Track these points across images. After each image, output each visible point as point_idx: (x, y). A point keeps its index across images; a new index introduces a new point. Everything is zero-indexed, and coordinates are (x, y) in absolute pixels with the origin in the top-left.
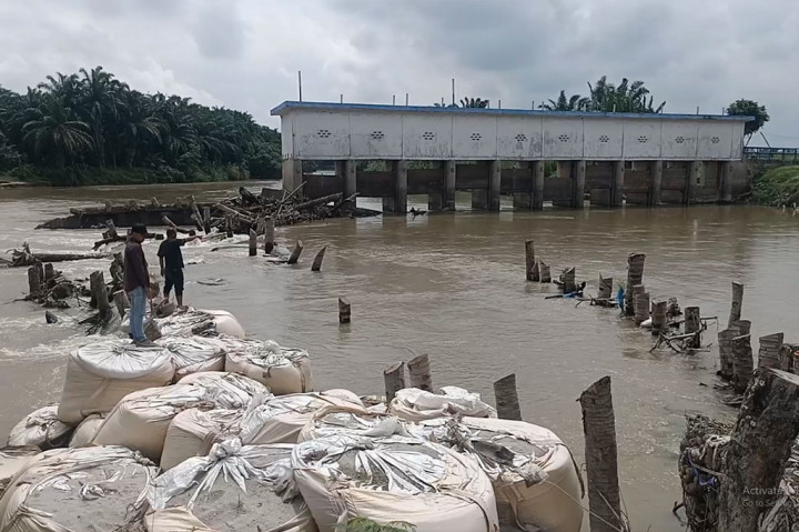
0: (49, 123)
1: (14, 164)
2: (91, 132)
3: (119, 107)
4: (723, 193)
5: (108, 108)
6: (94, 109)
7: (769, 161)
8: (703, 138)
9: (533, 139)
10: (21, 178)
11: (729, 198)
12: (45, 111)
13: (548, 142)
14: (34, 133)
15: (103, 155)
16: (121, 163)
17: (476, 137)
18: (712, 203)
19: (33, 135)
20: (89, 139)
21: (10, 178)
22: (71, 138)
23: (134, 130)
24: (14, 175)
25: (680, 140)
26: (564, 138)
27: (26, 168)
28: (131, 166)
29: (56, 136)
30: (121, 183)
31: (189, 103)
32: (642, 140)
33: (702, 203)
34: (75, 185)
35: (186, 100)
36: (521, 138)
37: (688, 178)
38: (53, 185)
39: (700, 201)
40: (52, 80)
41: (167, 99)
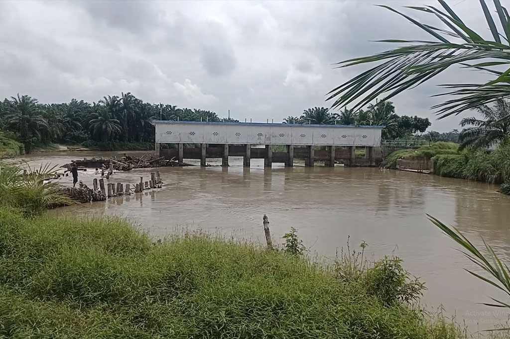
0: (101, 120)
1: (84, 140)
2: (121, 124)
3: (135, 112)
4: (371, 162)
5: (130, 112)
6: (123, 113)
7: (396, 147)
8: (358, 136)
9: (266, 135)
10: (86, 147)
11: (374, 164)
12: (100, 115)
13: (273, 137)
14: (94, 125)
15: (127, 135)
16: (137, 140)
17: (238, 134)
18: (366, 166)
19: (93, 126)
20: (119, 128)
21: (81, 146)
22: (111, 127)
23: (143, 123)
24: (83, 145)
25: (344, 137)
26: (282, 135)
27: (89, 142)
28: (141, 141)
29: (104, 127)
30: (134, 150)
31: (176, 108)
32: (324, 136)
33: (361, 166)
34: (112, 150)
35: (174, 107)
36: (260, 135)
37: (351, 154)
38: (101, 151)
39: (359, 165)
40: (106, 99)
41: (164, 106)
